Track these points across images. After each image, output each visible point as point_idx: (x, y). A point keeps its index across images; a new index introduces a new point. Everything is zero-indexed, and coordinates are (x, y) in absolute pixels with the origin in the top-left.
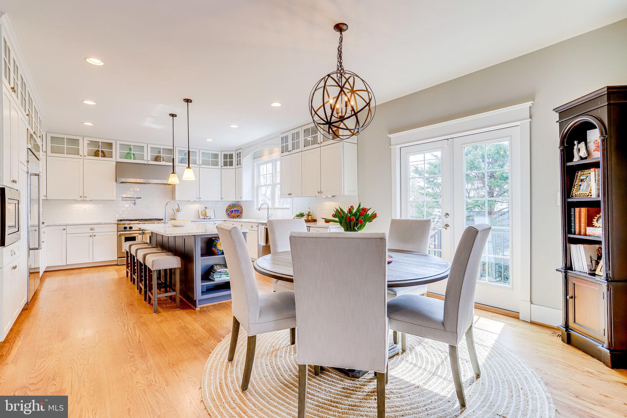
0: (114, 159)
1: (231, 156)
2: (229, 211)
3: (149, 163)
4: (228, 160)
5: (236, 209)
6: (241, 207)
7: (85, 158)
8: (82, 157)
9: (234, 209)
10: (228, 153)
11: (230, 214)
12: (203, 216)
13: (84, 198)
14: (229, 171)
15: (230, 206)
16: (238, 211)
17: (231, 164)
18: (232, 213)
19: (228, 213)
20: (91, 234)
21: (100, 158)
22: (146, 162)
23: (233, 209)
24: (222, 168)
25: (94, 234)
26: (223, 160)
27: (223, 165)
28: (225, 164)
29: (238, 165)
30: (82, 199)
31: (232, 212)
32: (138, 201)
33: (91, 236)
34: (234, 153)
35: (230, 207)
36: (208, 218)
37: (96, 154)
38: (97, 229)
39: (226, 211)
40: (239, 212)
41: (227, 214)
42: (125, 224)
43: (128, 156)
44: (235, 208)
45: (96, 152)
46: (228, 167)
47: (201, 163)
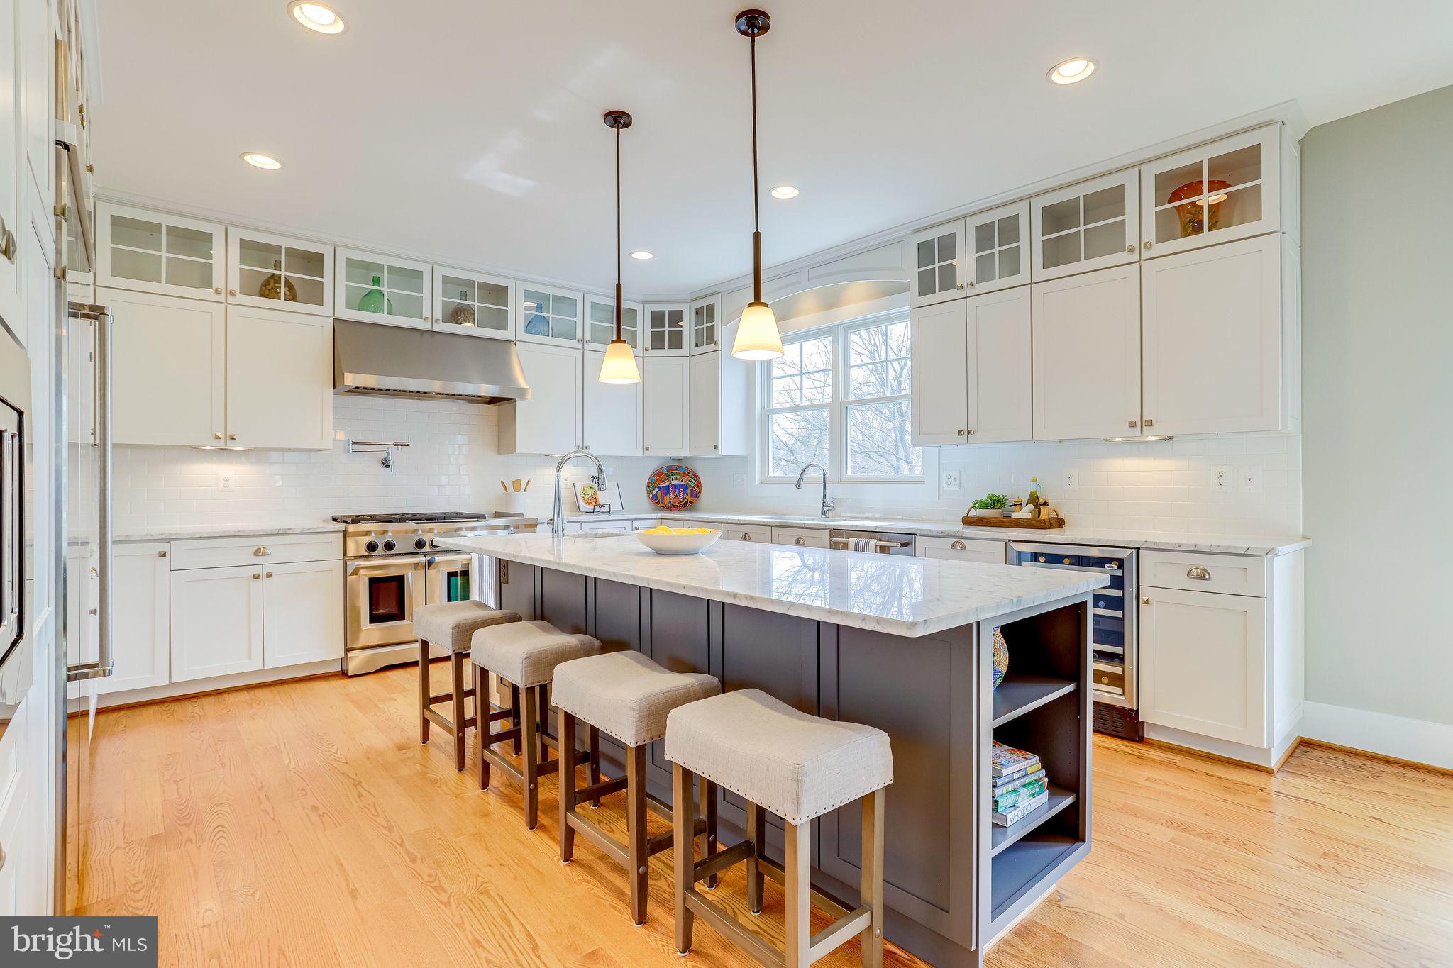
0: (326, 309)
1: (676, 317)
2: (657, 489)
3: (437, 328)
4: (667, 330)
5: (680, 482)
6: (696, 476)
7: (231, 299)
8: (221, 298)
9: (674, 482)
10: (667, 308)
11: (660, 499)
12: (590, 504)
13: (229, 441)
14: (672, 364)
15: (658, 473)
16: (685, 488)
17: (676, 341)
18: (668, 493)
19: (654, 493)
20: (258, 570)
21: (282, 303)
22: (427, 326)
23: (668, 483)
24: (646, 354)
25: (267, 569)
26: (649, 330)
27: (648, 343)
28: (657, 341)
29: (697, 345)
30: (221, 444)
31: (665, 491)
32: (395, 454)
33: (256, 577)
34: (684, 308)
35: (659, 475)
36: (603, 509)
37: (268, 288)
38: (278, 551)
39: (648, 487)
40: (689, 491)
41: (651, 496)
42: (367, 533)
43: (369, 300)
44: (677, 478)
45: (265, 284)
46: (667, 352)
47: (588, 336)
